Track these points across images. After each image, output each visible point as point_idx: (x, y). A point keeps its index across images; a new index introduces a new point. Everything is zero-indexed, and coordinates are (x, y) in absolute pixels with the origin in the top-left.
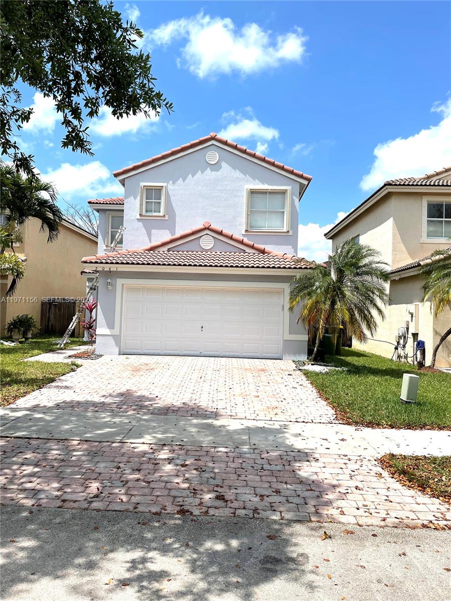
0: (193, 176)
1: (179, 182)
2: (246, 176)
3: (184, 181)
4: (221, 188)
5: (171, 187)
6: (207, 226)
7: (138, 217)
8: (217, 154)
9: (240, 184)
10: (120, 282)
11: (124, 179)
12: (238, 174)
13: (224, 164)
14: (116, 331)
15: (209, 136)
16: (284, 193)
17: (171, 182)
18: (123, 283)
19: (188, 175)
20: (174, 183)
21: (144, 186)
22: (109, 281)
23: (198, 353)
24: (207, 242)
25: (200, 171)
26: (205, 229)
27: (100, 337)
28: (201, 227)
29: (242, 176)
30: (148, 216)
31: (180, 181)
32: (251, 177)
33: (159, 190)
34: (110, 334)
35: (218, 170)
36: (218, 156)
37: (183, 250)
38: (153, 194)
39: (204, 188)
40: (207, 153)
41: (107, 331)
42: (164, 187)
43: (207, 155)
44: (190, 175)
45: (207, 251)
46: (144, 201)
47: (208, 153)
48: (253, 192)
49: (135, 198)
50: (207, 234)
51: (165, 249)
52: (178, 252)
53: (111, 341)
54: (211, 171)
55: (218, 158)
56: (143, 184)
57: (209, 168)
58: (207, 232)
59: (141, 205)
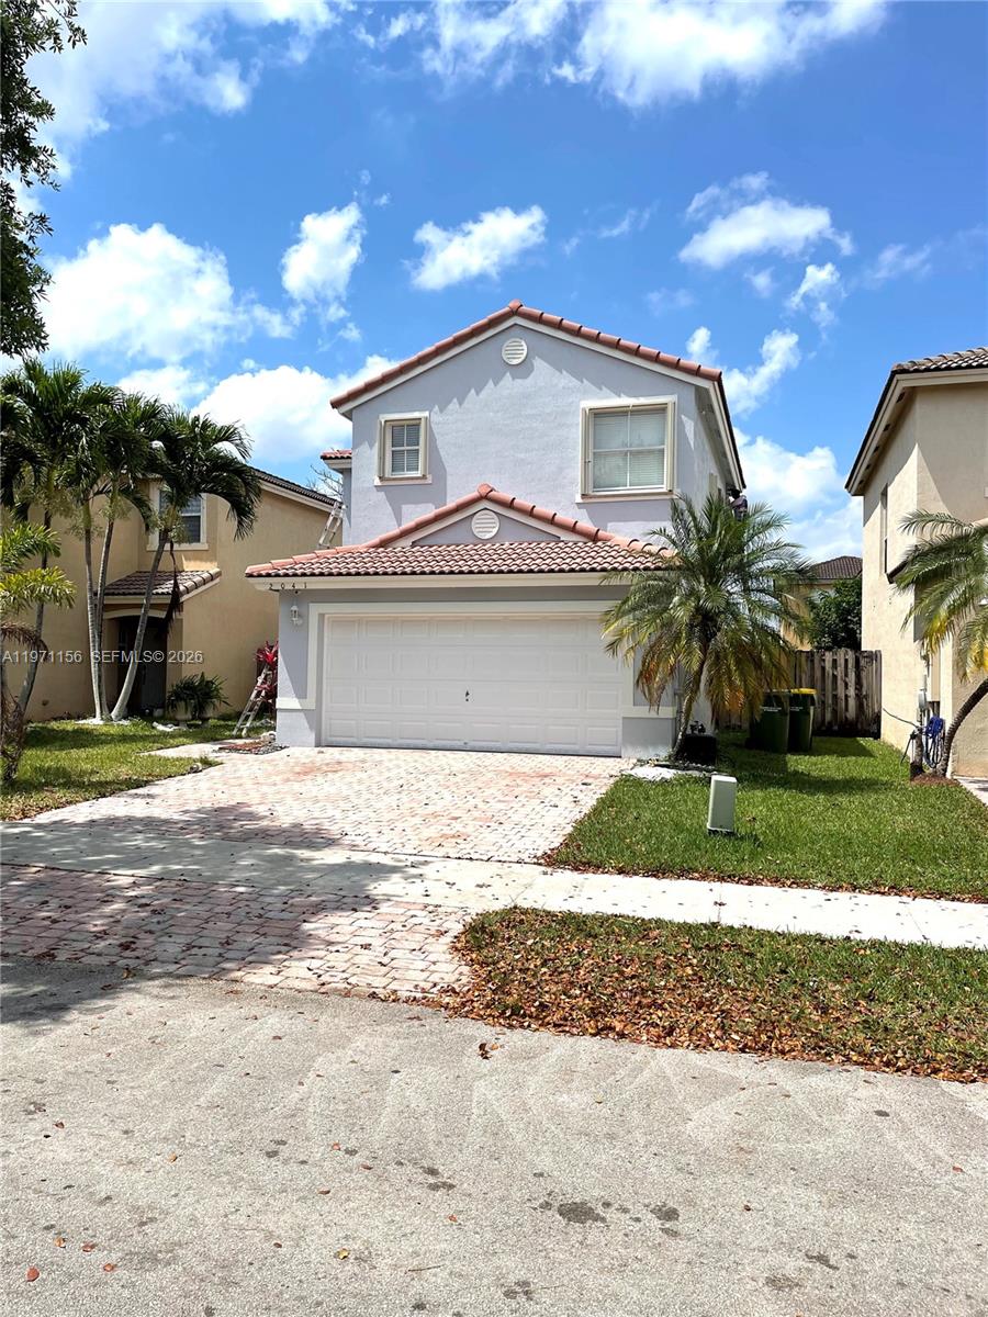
0: (478, 393)
1: (451, 407)
2: (582, 382)
3: (460, 404)
4: (534, 412)
5: (436, 418)
6: (484, 491)
7: (377, 482)
8: (523, 343)
9: (571, 400)
10: (315, 610)
11: (351, 410)
12: (566, 380)
13: (538, 363)
14: (311, 703)
15: (507, 309)
16: (661, 410)
17: (437, 408)
18: (321, 612)
19: (469, 391)
20: (441, 411)
21: (386, 421)
22: (294, 608)
23: (459, 744)
24: (486, 525)
25: (491, 382)
26: (481, 498)
27: (283, 714)
28: (475, 494)
29: (574, 382)
30: (394, 479)
31: (454, 405)
32: (593, 383)
33: (414, 426)
34: (299, 707)
35: (525, 376)
36: (525, 347)
37: (440, 543)
38: (405, 436)
39: (499, 414)
40: (505, 342)
41: (294, 703)
42: (423, 421)
43: (504, 348)
44: (473, 391)
45: (484, 542)
46: (389, 449)
47: (507, 343)
48: (597, 415)
49: (371, 446)
50: (486, 509)
51: (407, 542)
52: (431, 547)
53: (302, 721)
54: (513, 379)
55: (525, 352)
56: (384, 417)
57: (508, 374)
58: (486, 504)
59: (382, 458)
